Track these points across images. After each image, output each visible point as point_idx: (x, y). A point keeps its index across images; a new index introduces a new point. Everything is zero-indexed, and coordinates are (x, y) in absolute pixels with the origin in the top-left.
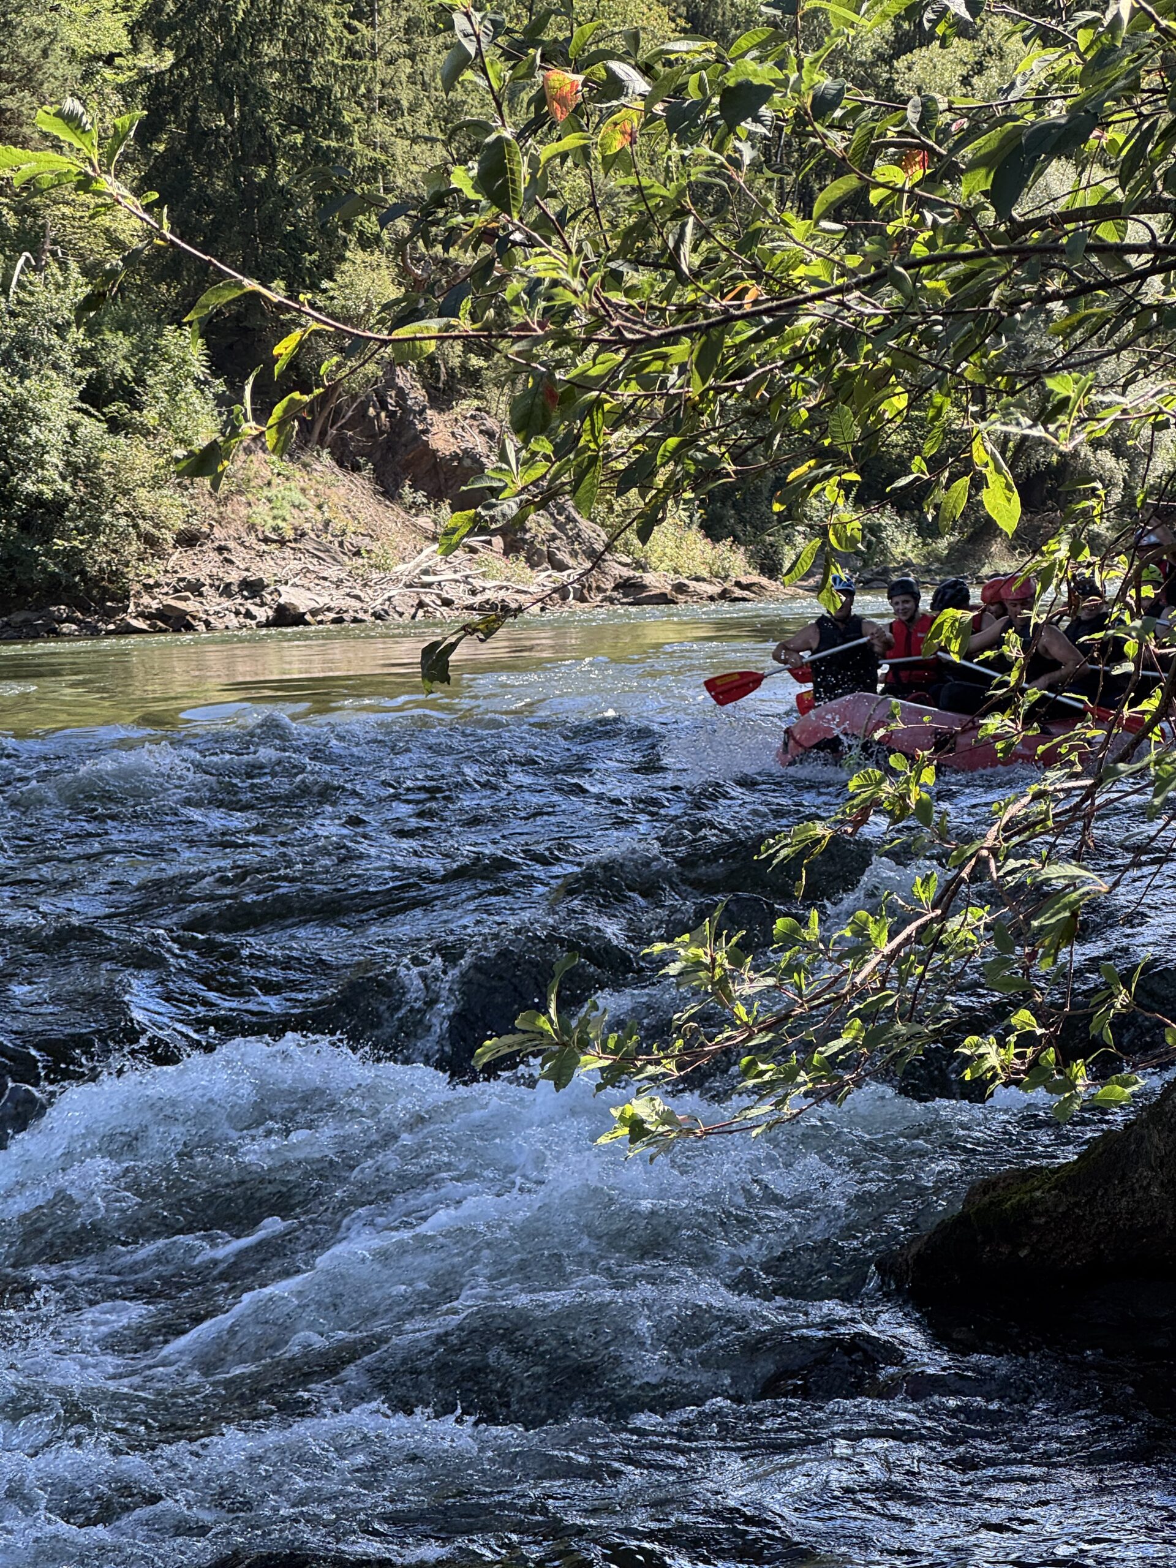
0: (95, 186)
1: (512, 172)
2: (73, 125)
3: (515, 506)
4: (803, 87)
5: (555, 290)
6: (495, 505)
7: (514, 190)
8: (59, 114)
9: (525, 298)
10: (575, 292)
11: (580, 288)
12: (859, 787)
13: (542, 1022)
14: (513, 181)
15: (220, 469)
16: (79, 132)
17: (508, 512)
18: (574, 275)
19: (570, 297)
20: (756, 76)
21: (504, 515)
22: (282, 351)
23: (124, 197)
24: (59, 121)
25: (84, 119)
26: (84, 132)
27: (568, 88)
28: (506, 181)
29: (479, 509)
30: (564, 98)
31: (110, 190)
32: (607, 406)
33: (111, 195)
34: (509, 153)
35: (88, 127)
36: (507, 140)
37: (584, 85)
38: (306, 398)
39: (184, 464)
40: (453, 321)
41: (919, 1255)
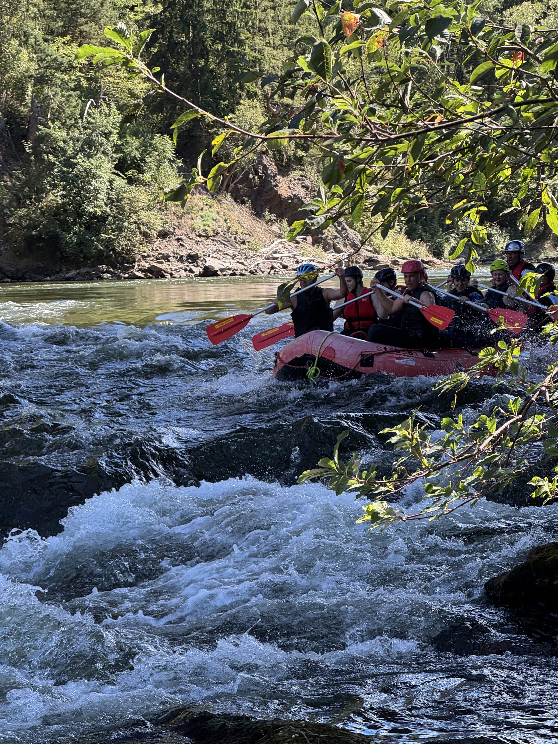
0: (131, 64)
1: (327, 59)
2: (121, 35)
3: (323, 219)
4: (467, 19)
5: (346, 115)
6: (314, 218)
7: (327, 68)
8: (115, 30)
9: (331, 119)
10: (355, 116)
11: (358, 114)
12: (484, 356)
13: (331, 464)
14: (327, 63)
15: (186, 198)
16: (124, 38)
17: (320, 221)
18: (355, 108)
19: (353, 118)
20: (445, 13)
21: (318, 223)
22: (216, 143)
23: (144, 69)
24: (115, 33)
25: (127, 32)
26: (126, 38)
27: (353, 21)
28: (324, 63)
29: (306, 220)
30: (351, 25)
31: (138, 66)
32: (368, 172)
33: (138, 69)
34: (326, 50)
35: (128, 36)
36: (325, 44)
37: (361, 19)
38: (227, 165)
39: (169, 195)
40: (296, 130)
41: (505, 583)
